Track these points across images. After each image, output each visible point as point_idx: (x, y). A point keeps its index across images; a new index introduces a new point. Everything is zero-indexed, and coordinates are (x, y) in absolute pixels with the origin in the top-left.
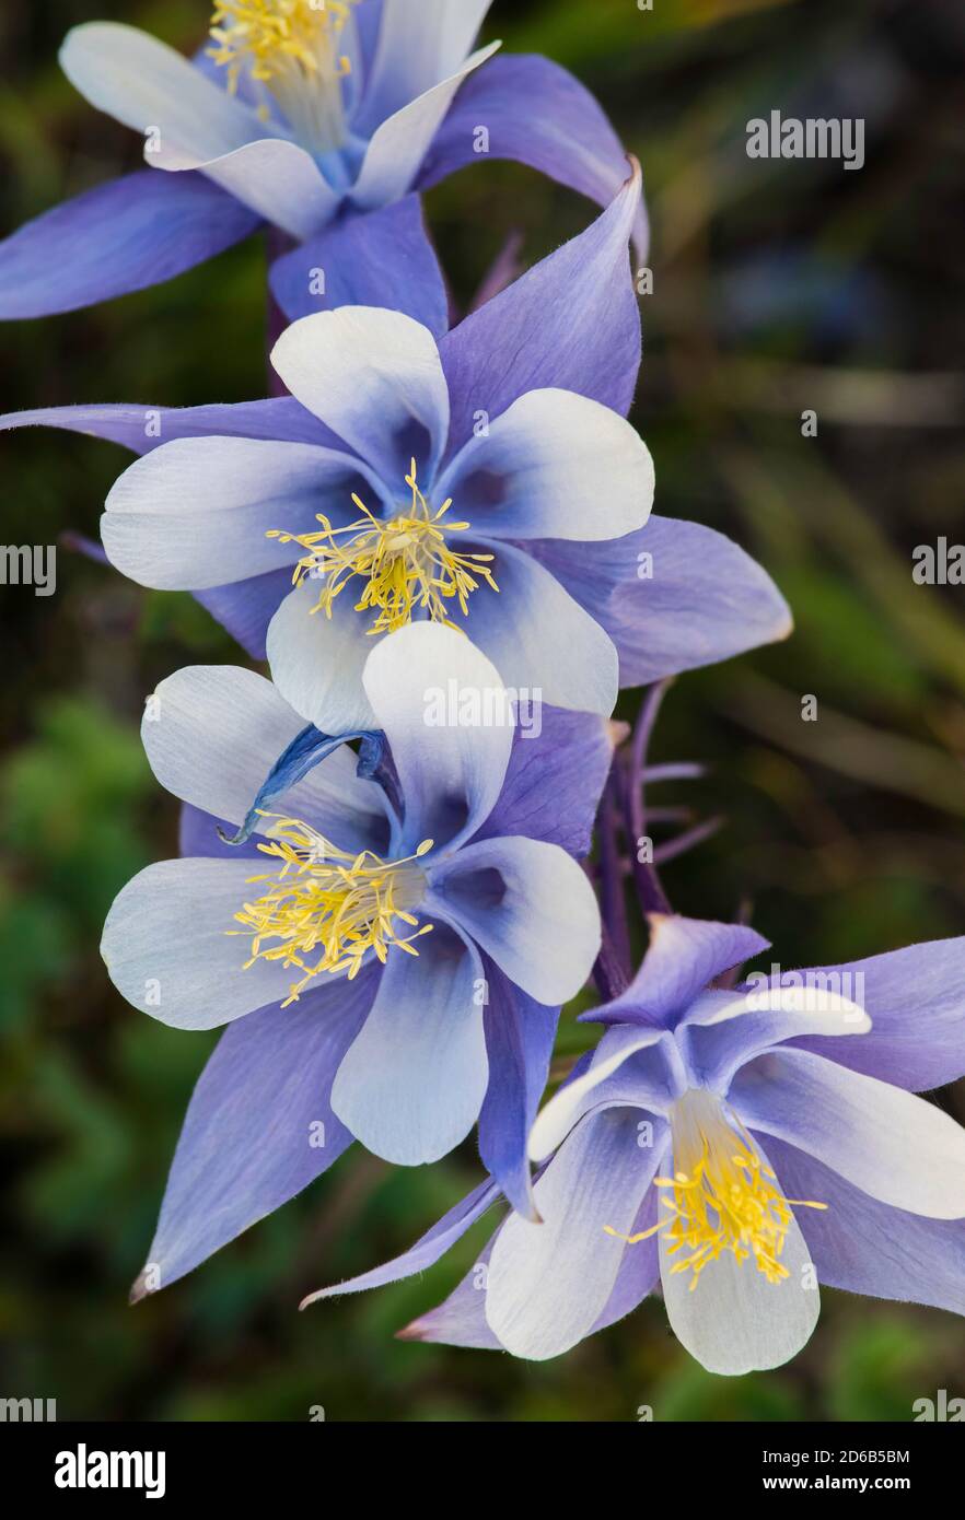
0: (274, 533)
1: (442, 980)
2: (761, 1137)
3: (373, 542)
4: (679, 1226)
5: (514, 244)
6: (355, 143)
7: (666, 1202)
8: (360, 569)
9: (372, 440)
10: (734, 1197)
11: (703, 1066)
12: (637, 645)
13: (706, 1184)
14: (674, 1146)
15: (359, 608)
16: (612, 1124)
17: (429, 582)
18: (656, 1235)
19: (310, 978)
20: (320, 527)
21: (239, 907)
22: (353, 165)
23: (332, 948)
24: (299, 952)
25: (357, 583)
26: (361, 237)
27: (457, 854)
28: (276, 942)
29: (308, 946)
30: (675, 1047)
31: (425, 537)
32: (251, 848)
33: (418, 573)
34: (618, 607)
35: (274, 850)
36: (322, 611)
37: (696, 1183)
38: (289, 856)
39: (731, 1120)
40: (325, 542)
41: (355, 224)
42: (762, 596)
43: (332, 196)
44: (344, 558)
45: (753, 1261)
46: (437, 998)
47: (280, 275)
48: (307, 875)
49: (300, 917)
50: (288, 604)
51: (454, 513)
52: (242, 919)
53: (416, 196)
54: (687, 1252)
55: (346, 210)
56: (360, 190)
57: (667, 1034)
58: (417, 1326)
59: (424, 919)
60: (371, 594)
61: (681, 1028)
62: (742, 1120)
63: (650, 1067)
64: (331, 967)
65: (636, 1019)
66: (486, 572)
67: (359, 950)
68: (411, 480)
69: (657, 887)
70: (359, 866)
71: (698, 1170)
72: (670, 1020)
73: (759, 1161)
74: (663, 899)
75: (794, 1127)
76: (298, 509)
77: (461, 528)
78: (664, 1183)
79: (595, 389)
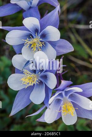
0: (23, 40)
1: (41, 86)
2: (71, 102)
3: (32, 41)
4: (64, 110)
5: (47, 12)
6: (32, 1)
7: (62, 108)
8: (31, 43)
9: (33, 31)
10: (69, 108)
11: (66, 95)
12: (58, 51)
13: (66, 107)
14: (63, 103)
15: (31, 47)
16: (57, 100)
17: (38, 45)
18: (61, 112)
19: (28, 86)
20: (27, 39)
21: (21, 78)
22: (31, 3)
23: (30, 83)
24: (27, 83)
25: (31, 45)
26: (32, 10)
27: (43, 74)
28: (25, 82)
29: (28, 82)
30: (63, 93)
31: (38, 40)
32: (22, 73)
33: (37, 44)
34: (57, 48)
35: (25, 73)
36: (27, 48)
37: (65, 106)
38: (26, 74)
39: (69, 100)
40: (28, 41)
41: (31, 9)
42: (71, 47)
43: (29, 6)
44: (29, 42)
45: (71, 114)
46: (40, 88)
47: (24, 14)
48: (28, 76)
49: (27, 80)
50: (24, 47)
51: (40, 38)
52: (21, 80)
53: (37, 6)
54: (64, 113)
55: (30, 8)
56: (32, 6)
57: (62, 92)
58: (37, 120)
59: (39, 80)
60: (32, 46)
61: (64, 91)
62: (70, 100)
63: (61, 95)
64: (30, 85)
65: (60, 90)
66: (44, 44)
67: (33, 83)
68: (36, 35)
69: (62, 77)
70: (33, 75)
71: (65, 105)
72: (63, 90)
73: (71, 104)
74: (62, 79)
75: (75, 101)
76: (25, 38)
77: (41, 39)
78: (62, 106)
79: (55, 26)
